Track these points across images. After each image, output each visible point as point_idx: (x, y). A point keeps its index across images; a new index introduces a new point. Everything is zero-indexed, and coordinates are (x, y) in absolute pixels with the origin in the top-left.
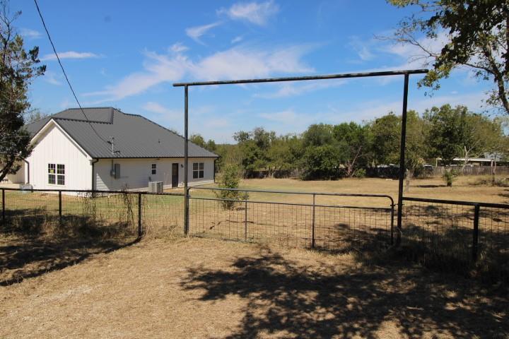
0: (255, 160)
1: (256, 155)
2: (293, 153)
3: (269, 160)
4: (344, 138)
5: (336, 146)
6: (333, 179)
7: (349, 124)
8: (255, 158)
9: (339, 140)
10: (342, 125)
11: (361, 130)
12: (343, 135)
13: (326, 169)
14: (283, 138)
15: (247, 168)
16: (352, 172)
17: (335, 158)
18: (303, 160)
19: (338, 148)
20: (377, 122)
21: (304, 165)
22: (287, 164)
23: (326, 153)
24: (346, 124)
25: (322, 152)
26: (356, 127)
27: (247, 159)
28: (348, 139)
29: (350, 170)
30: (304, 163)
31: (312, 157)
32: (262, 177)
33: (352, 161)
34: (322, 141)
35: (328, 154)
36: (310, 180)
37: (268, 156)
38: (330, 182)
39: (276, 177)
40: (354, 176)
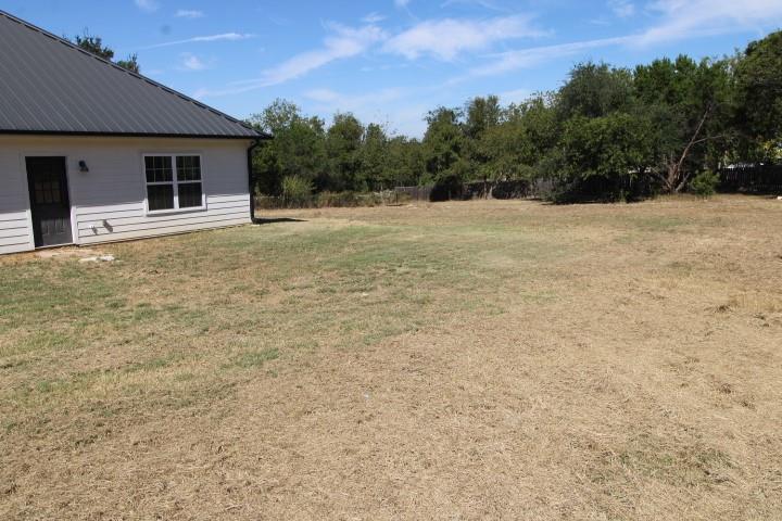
0: (454, 160)
1: (456, 148)
2: (534, 141)
3: (483, 159)
4: (662, 96)
5: (640, 116)
6: (630, 200)
7: (673, 61)
8: (455, 155)
9: (650, 101)
10: (656, 64)
11: (708, 72)
12: (659, 89)
13: (613, 174)
14: (516, 111)
15: (437, 177)
16: (677, 183)
17: (639, 145)
18: (556, 153)
19: (647, 119)
20: (749, 51)
21: (558, 165)
22: (522, 167)
23: (615, 134)
24: (666, 62)
25: (603, 132)
26: (693, 68)
27: (435, 159)
28: (671, 98)
29: (672, 177)
30: (559, 162)
31: (578, 144)
32: (468, 197)
33: (679, 153)
34: (604, 106)
35: (618, 136)
36: (573, 201)
37: (480, 150)
38: (622, 207)
39: (497, 195)
40: (684, 190)
